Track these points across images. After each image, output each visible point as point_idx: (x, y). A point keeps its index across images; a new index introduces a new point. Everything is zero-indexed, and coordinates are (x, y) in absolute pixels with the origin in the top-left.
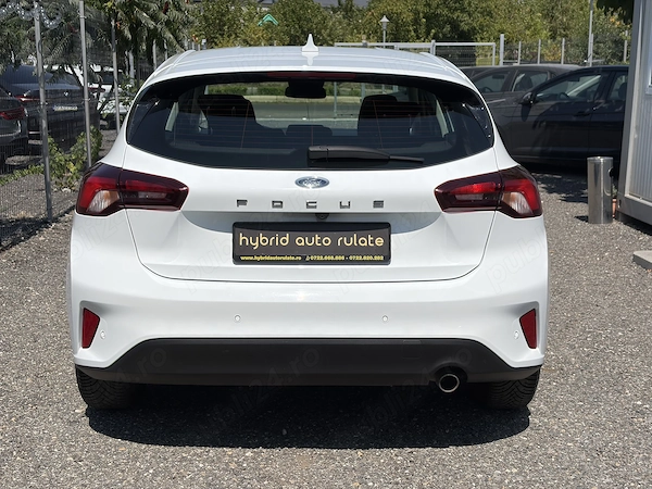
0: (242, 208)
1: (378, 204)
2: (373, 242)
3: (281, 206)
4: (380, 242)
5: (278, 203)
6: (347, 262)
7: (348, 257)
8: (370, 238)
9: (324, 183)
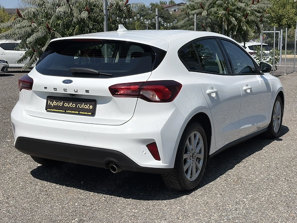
0: (46, 90)
1: (87, 91)
2: (89, 107)
3: (56, 90)
4: (91, 107)
5: (55, 89)
6: (79, 114)
7: (79, 112)
8: (88, 105)
9: (71, 82)
